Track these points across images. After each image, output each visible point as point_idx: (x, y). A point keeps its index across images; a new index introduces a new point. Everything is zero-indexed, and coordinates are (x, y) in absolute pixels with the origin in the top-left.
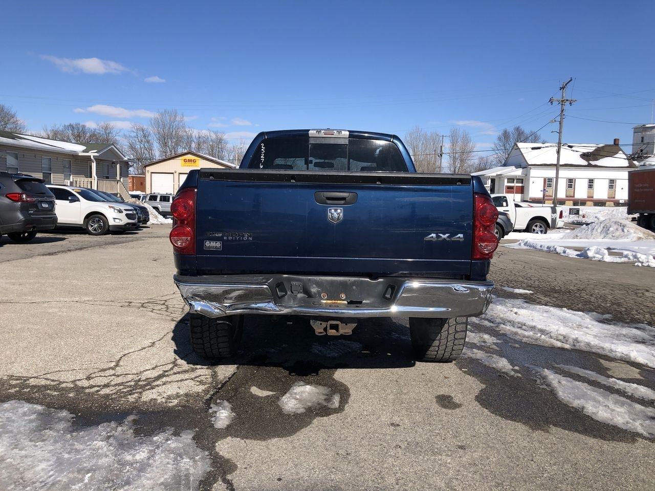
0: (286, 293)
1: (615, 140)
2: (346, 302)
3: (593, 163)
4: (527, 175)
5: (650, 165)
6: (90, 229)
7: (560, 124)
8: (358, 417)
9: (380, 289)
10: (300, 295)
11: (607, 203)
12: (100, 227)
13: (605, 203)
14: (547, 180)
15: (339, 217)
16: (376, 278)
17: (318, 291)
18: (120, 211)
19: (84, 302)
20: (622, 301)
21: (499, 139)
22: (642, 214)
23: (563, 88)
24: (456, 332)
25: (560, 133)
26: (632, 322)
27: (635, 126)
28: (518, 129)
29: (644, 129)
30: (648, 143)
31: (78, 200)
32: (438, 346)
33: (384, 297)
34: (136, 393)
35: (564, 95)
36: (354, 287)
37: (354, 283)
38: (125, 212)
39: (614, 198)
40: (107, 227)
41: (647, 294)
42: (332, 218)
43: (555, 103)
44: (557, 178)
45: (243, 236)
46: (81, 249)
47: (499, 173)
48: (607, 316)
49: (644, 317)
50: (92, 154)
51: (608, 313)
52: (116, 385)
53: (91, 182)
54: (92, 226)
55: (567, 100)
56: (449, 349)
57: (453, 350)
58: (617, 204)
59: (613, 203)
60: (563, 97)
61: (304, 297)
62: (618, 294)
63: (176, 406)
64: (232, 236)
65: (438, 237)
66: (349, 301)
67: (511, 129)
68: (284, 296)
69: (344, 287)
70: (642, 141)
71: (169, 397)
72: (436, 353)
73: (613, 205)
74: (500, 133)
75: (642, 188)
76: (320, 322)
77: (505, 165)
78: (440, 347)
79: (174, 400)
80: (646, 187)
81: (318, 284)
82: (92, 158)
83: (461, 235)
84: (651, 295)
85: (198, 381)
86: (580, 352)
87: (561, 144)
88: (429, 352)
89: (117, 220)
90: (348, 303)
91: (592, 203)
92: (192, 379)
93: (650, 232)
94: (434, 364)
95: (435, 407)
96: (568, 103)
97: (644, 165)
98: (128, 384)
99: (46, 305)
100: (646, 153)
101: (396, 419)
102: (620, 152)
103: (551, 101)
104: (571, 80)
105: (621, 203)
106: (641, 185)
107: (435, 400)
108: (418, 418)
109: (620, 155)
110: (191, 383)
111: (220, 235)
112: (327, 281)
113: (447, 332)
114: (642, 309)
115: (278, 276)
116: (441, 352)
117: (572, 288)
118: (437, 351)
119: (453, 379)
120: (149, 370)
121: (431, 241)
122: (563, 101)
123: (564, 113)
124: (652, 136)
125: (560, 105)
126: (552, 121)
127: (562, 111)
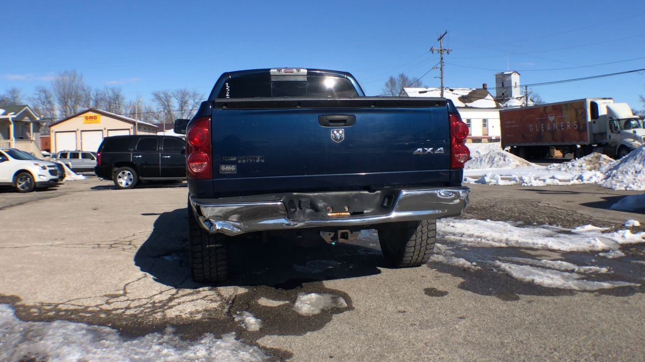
0: (296, 209)
1: (484, 85)
2: (348, 214)
3: (469, 105)
5: (511, 106)
6: (19, 186)
7: (441, 70)
8: (368, 311)
9: (378, 199)
10: (308, 211)
11: (483, 140)
12: (27, 184)
13: (481, 140)
15: (341, 137)
16: (374, 191)
17: (325, 206)
18: (44, 168)
19: (58, 245)
20: (525, 211)
21: (387, 85)
22: (512, 147)
23: (441, 38)
24: (428, 238)
25: (442, 78)
26: (540, 224)
27: (496, 73)
28: (402, 76)
29: (503, 75)
30: (507, 88)
31: (7, 160)
32: (413, 252)
33: (382, 206)
34: (160, 312)
35: (442, 45)
36: (356, 200)
37: (355, 196)
38: (48, 169)
39: (488, 135)
40: (33, 184)
41: (540, 204)
42: (336, 138)
43: (435, 52)
45: (256, 159)
46: (21, 204)
48: (519, 223)
49: (545, 220)
50: (11, 116)
51: (519, 220)
52: (136, 307)
53: (10, 143)
54: (20, 184)
55: (445, 50)
56: (422, 254)
57: (425, 254)
58: (490, 140)
59: (487, 139)
60: (441, 47)
61: (312, 212)
62: (521, 206)
63: (202, 319)
64: (246, 160)
65: (424, 151)
66: (352, 212)
67: (396, 76)
68: (295, 211)
69: (347, 201)
70: (503, 86)
71: (191, 313)
72: (411, 258)
73: (487, 141)
74: (387, 80)
75: (511, 124)
76: (328, 233)
78: (415, 253)
79: (198, 315)
80: (513, 124)
81: (324, 199)
82: (10, 120)
83: (442, 148)
84: (543, 205)
85: (208, 300)
86: (513, 248)
87: (443, 88)
88: (405, 259)
89: (42, 177)
90: (352, 214)
91: (471, 140)
92: (201, 299)
93: (524, 160)
94: (408, 269)
95: (427, 297)
96: (446, 52)
97: (506, 107)
98: (146, 306)
99: (27, 249)
100: (507, 97)
101: (401, 308)
102: (489, 95)
103: (432, 51)
104: (446, 33)
105: (494, 140)
106: (510, 122)
107: (423, 292)
108: (418, 305)
109: (489, 97)
110: (204, 302)
111: (235, 159)
112: (332, 196)
113: (421, 239)
114: (541, 215)
115: (289, 194)
116: (415, 257)
117: (485, 205)
118: (412, 257)
119: (429, 277)
120: (157, 294)
121: (418, 155)
122: (441, 50)
123: (444, 61)
124: (510, 82)
125: (439, 54)
126: (434, 68)
127: (442, 59)
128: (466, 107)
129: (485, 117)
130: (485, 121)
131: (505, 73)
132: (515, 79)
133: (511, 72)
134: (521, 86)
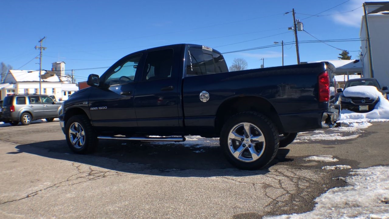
4: (16, 87)
7: (40, 59)
14: (26, 90)
23: (41, 41)
25: (40, 64)
43: (37, 48)
44: (40, 88)
47: (2, 87)
60: (41, 46)
70: (56, 70)
77: (4, 83)
96: (43, 48)
102: (55, 74)
103: (35, 48)
104: (44, 38)
122: (41, 48)
123: (42, 54)
124: (60, 67)
125: (39, 50)
126: (36, 58)
127: (41, 53)
128: (44, 81)
129: (53, 87)
130: (53, 89)
131: (58, 62)
132: (63, 66)
133: (61, 62)
134: (65, 70)
